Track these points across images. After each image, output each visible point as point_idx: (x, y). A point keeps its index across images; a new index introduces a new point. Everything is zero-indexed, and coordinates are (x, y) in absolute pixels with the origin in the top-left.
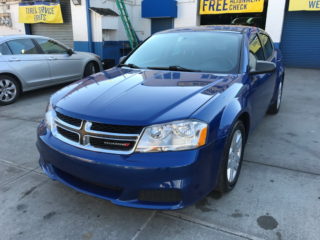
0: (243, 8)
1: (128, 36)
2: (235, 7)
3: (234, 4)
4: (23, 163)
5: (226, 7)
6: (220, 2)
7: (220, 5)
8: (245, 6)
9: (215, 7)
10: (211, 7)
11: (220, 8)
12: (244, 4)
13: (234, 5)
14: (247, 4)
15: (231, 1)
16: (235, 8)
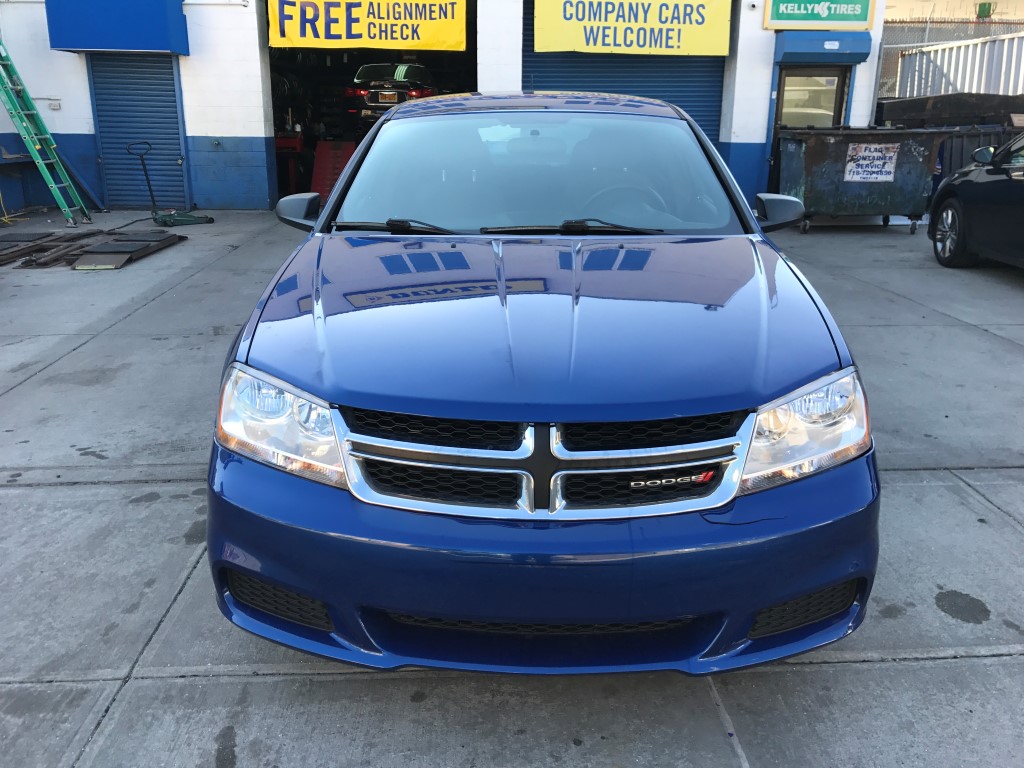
0: (410, 37)
1: (12, 116)
2: (386, 32)
3: (381, 21)
5: (356, 29)
6: (334, 13)
7: (336, 21)
8: (415, 31)
9: (320, 25)
10: (308, 25)
11: (335, 29)
12: (409, 22)
13: (380, 25)
14: (418, 25)
15: (369, 13)
16: (383, 34)
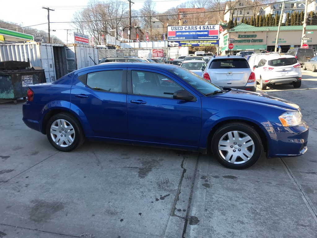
4: (295, 191)
